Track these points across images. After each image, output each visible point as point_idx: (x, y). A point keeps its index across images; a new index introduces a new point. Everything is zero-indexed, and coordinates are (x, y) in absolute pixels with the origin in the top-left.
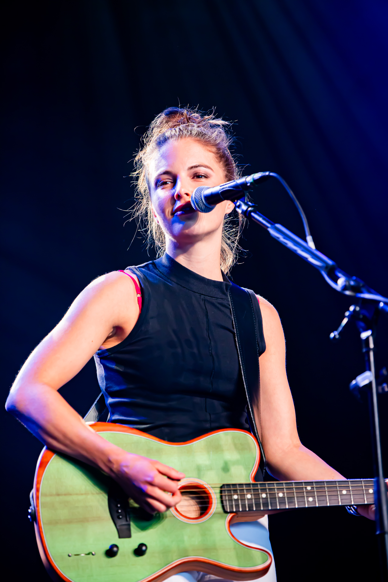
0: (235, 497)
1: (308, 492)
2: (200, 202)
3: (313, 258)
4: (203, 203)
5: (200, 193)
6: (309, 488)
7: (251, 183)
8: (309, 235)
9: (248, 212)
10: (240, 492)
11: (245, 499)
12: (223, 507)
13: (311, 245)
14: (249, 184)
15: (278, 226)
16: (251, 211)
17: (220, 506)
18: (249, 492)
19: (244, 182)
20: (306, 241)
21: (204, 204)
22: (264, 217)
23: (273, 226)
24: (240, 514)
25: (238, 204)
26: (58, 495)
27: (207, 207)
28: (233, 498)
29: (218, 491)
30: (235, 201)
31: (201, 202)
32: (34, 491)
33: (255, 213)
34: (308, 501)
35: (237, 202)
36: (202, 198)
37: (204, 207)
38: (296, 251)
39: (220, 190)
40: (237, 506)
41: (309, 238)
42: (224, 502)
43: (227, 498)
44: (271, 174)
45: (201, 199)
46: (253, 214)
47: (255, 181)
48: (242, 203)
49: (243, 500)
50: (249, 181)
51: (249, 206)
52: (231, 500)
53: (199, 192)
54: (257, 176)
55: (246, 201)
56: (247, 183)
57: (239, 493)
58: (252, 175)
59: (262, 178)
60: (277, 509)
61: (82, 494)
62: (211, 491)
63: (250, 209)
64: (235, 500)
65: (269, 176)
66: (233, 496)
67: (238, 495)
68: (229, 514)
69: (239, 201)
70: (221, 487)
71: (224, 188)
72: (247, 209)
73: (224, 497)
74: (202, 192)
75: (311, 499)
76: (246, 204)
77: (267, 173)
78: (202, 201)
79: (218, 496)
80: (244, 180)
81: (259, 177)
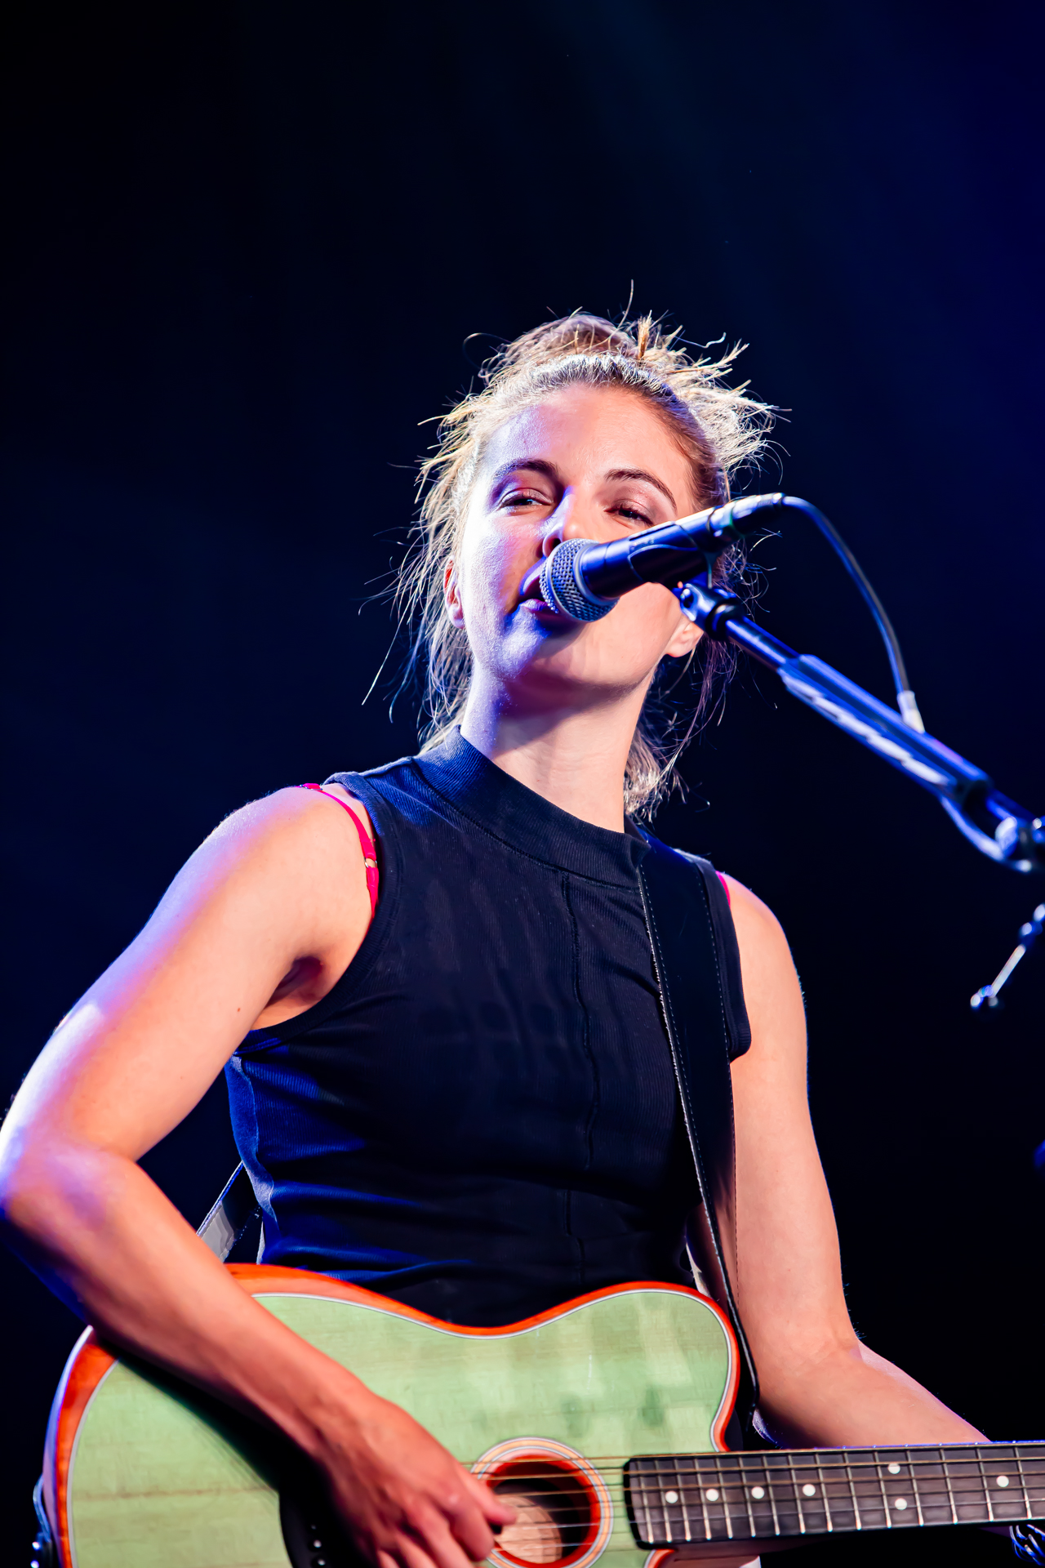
0: (671, 1497)
1: (891, 1480)
2: (570, 587)
3: (916, 758)
4: (578, 591)
5: (569, 561)
6: (894, 1468)
7: (726, 529)
8: (904, 689)
9: (717, 618)
10: (685, 1482)
11: (701, 1505)
12: (634, 1529)
13: (912, 718)
14: (718, 533)
15: (809, 660)
16: (725, 617)
17: (623, 1525)
18: (711, 1481)
19: (705, 523)
20: (896, 708)
21: (581, 595)
22: (767, 634)
23: (794, 661)
24: (684, 1552)
25: (686, 592)
26: (126, 1495)
27: (590, 603)
28: (664, 1503)
29: (617, 1478)
30: (677, 587)
31: (573, 587)
32: (45, 1482)
33: (740, 622)
34: (893, 1510)
35: (684, 588)
36: (573, 577)
37: (583, 603)
38: (865, 738)
39: (631, 552)
40: (678, 1526)
41: (906, 699)
42: (638, 1514)
43: (646, 1502)
44: (790, 500)
45: (571, 578)
46: (731, 624)
47: (738, 522)
48: (696, 590)
49: (695, 1506)
50: (719, 522)
51: (721, 601)
52: (659, 1507)
53: (566, 558)
54: (744, 506)
55: (710, 586)
56: (713, 529)
57: (681, 1485)
59: (759, 513)
60: (801, 1535)
61: (200, 1492)
62: (594, 1479)
63: (722, 609)
64: (671, 1507)
65: (780, 507)
66: (662, 1493)
67: (677, 1491)
68: (653, 1552)
69: (688, 585)
70: (626, 1467)
71: (643, 545)
72: (714, 609)
73: (635, 1499)
74: (575, 559)
75: (901, 1504)
76: (711, 594)
77: (776, 497)
78: (576, 585)
79: (618, 1494)
80: (705, 519)
81: (748, 513)
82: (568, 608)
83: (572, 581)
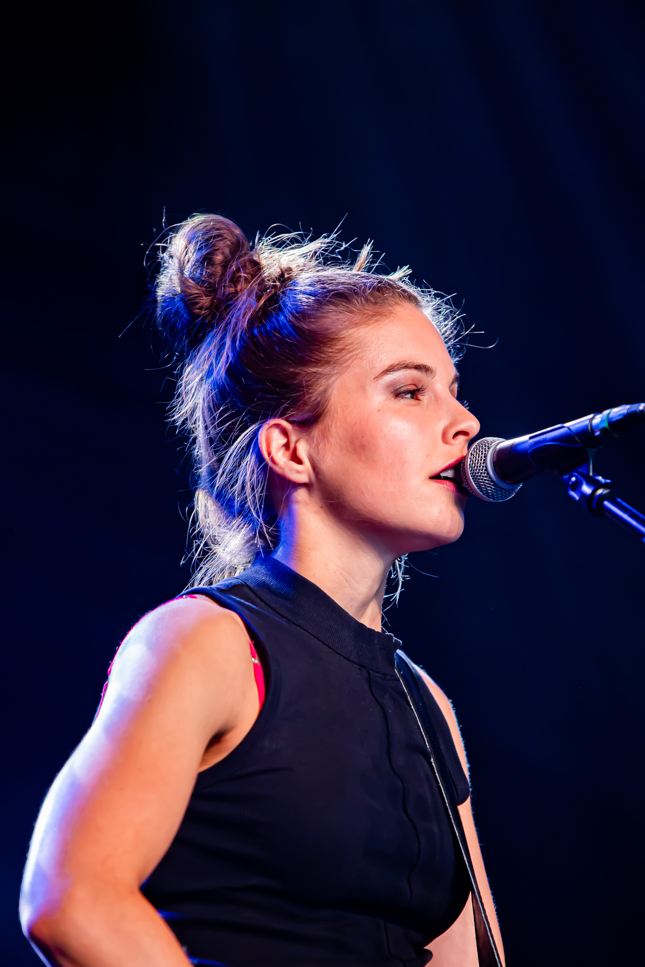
4: (490, 478)
7: (603, 430)
9: (596, 499)
14: (597, 433)
16: (603, 498)
19: (586, 426)
21: (492, 481)
25: (572, 479)
33: (613, 502)
35: (571, 475)
36: (486, 467)
39: (530, 448)
45: (484, 468)
46: (606, 503)
47: (614, 424)
48: (581, 478)
50: (598, 425)
51: (596, 485)
54: (618, 412)
55: (591, 474)
56: (593, 430)
58: (606, 412)
59: (628, 418)
63: (600, 491)
69: (574, 473)
71: (539, 442)
72: (594, 492)
76: (591, 481)
78: (488, 474)
80: (587, 422)
81: (621, 417)
82: (482, 491)
83: (485, 470)
